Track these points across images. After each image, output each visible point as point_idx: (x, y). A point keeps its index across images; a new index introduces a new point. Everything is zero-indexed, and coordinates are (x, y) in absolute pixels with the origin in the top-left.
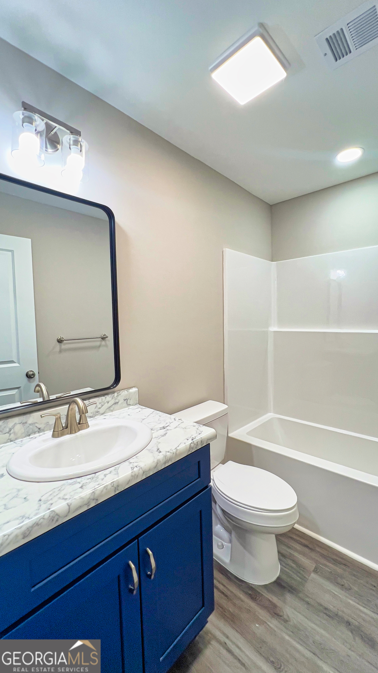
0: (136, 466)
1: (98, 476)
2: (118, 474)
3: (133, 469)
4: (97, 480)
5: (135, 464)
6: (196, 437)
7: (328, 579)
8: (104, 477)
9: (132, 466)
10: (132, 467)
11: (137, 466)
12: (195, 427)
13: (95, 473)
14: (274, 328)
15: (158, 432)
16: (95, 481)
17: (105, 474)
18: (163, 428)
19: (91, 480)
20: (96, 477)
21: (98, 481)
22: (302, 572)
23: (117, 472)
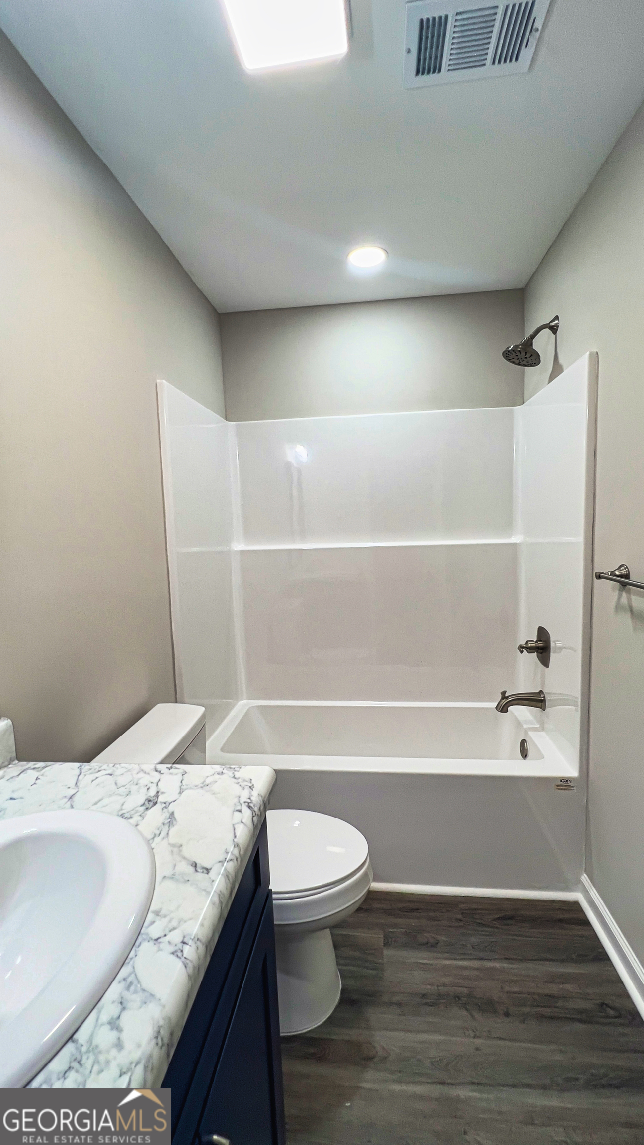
0: (184, 943)
1: (90, 1041)
2: (152, 995)
3: (180, 954)
4: (102, 1058)
5: (176, 937)
6: (252, 798)
7: (405, 946)
8: (114, 1033)
9: (173, 949)
10: (176, 951)
11: (186, 940)
12: (224, 776)
13: (71, 1038)
14: (239, 546)
15: (146, 818)
16: (96, 1068)
17: (109, 1023)
18: (151, 803)
19: (77, 1071)
20: (88, 1051)
21: (108, 1062)
22: (370, 958)
23: (144, 990)
